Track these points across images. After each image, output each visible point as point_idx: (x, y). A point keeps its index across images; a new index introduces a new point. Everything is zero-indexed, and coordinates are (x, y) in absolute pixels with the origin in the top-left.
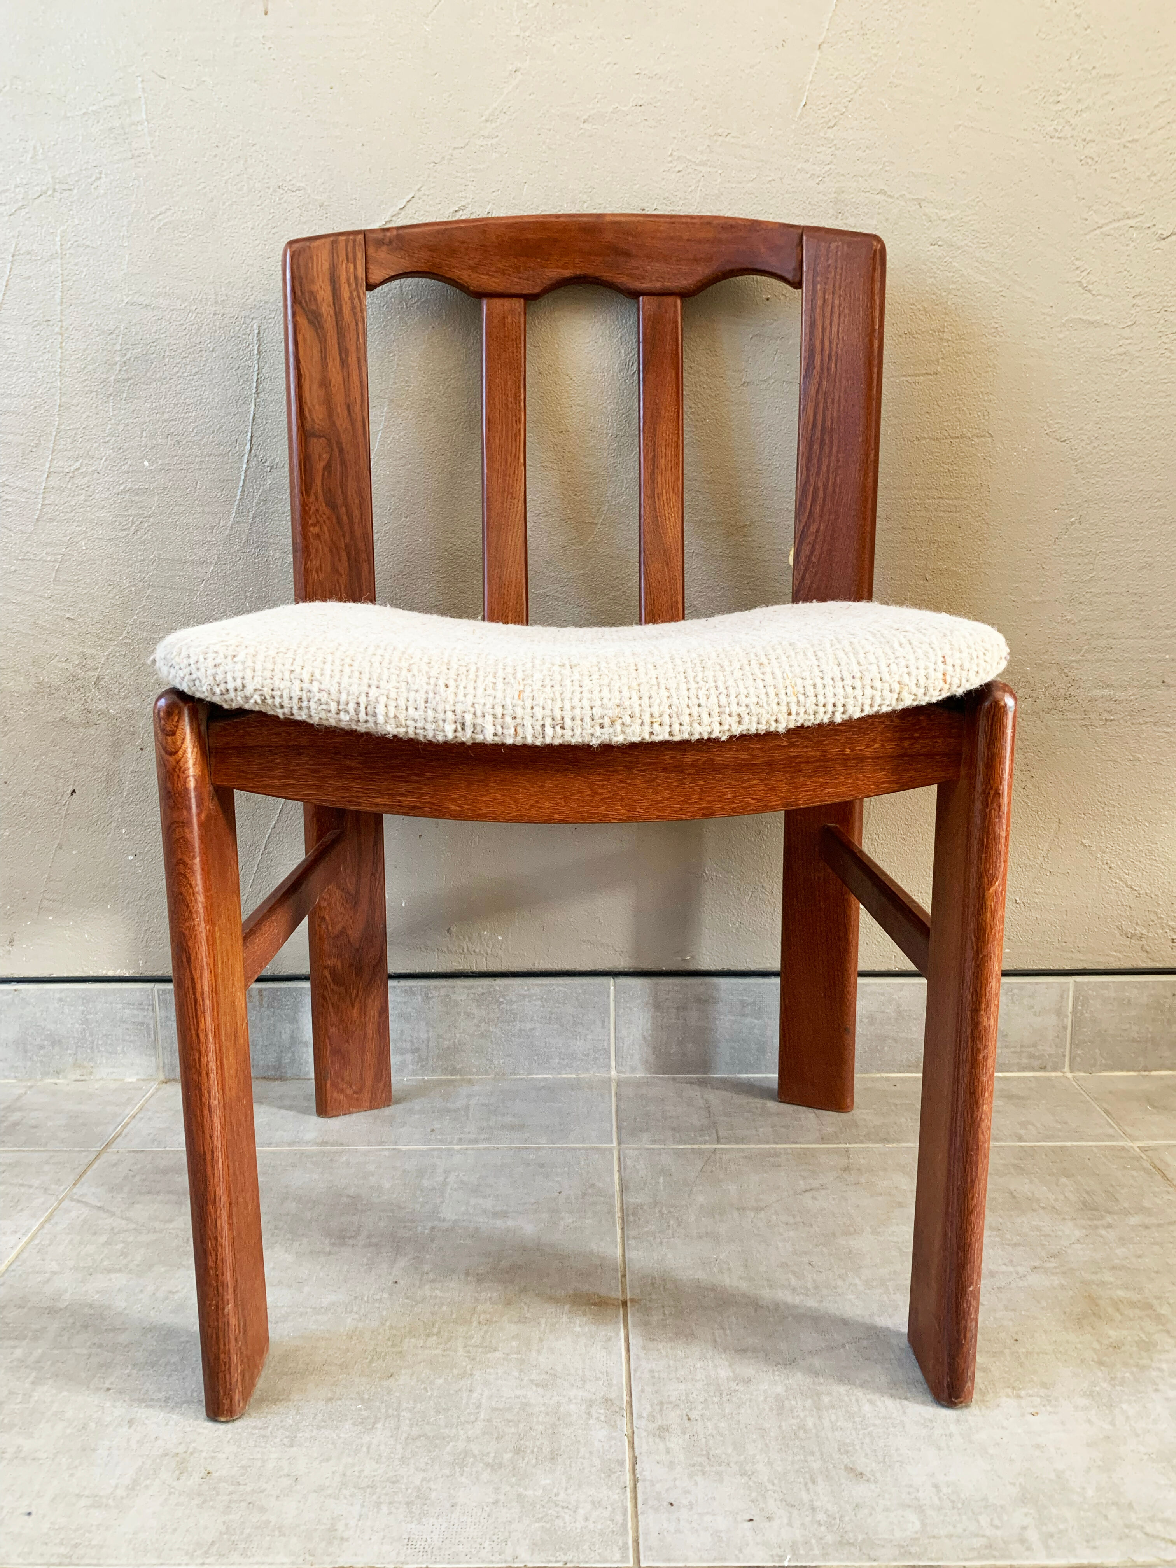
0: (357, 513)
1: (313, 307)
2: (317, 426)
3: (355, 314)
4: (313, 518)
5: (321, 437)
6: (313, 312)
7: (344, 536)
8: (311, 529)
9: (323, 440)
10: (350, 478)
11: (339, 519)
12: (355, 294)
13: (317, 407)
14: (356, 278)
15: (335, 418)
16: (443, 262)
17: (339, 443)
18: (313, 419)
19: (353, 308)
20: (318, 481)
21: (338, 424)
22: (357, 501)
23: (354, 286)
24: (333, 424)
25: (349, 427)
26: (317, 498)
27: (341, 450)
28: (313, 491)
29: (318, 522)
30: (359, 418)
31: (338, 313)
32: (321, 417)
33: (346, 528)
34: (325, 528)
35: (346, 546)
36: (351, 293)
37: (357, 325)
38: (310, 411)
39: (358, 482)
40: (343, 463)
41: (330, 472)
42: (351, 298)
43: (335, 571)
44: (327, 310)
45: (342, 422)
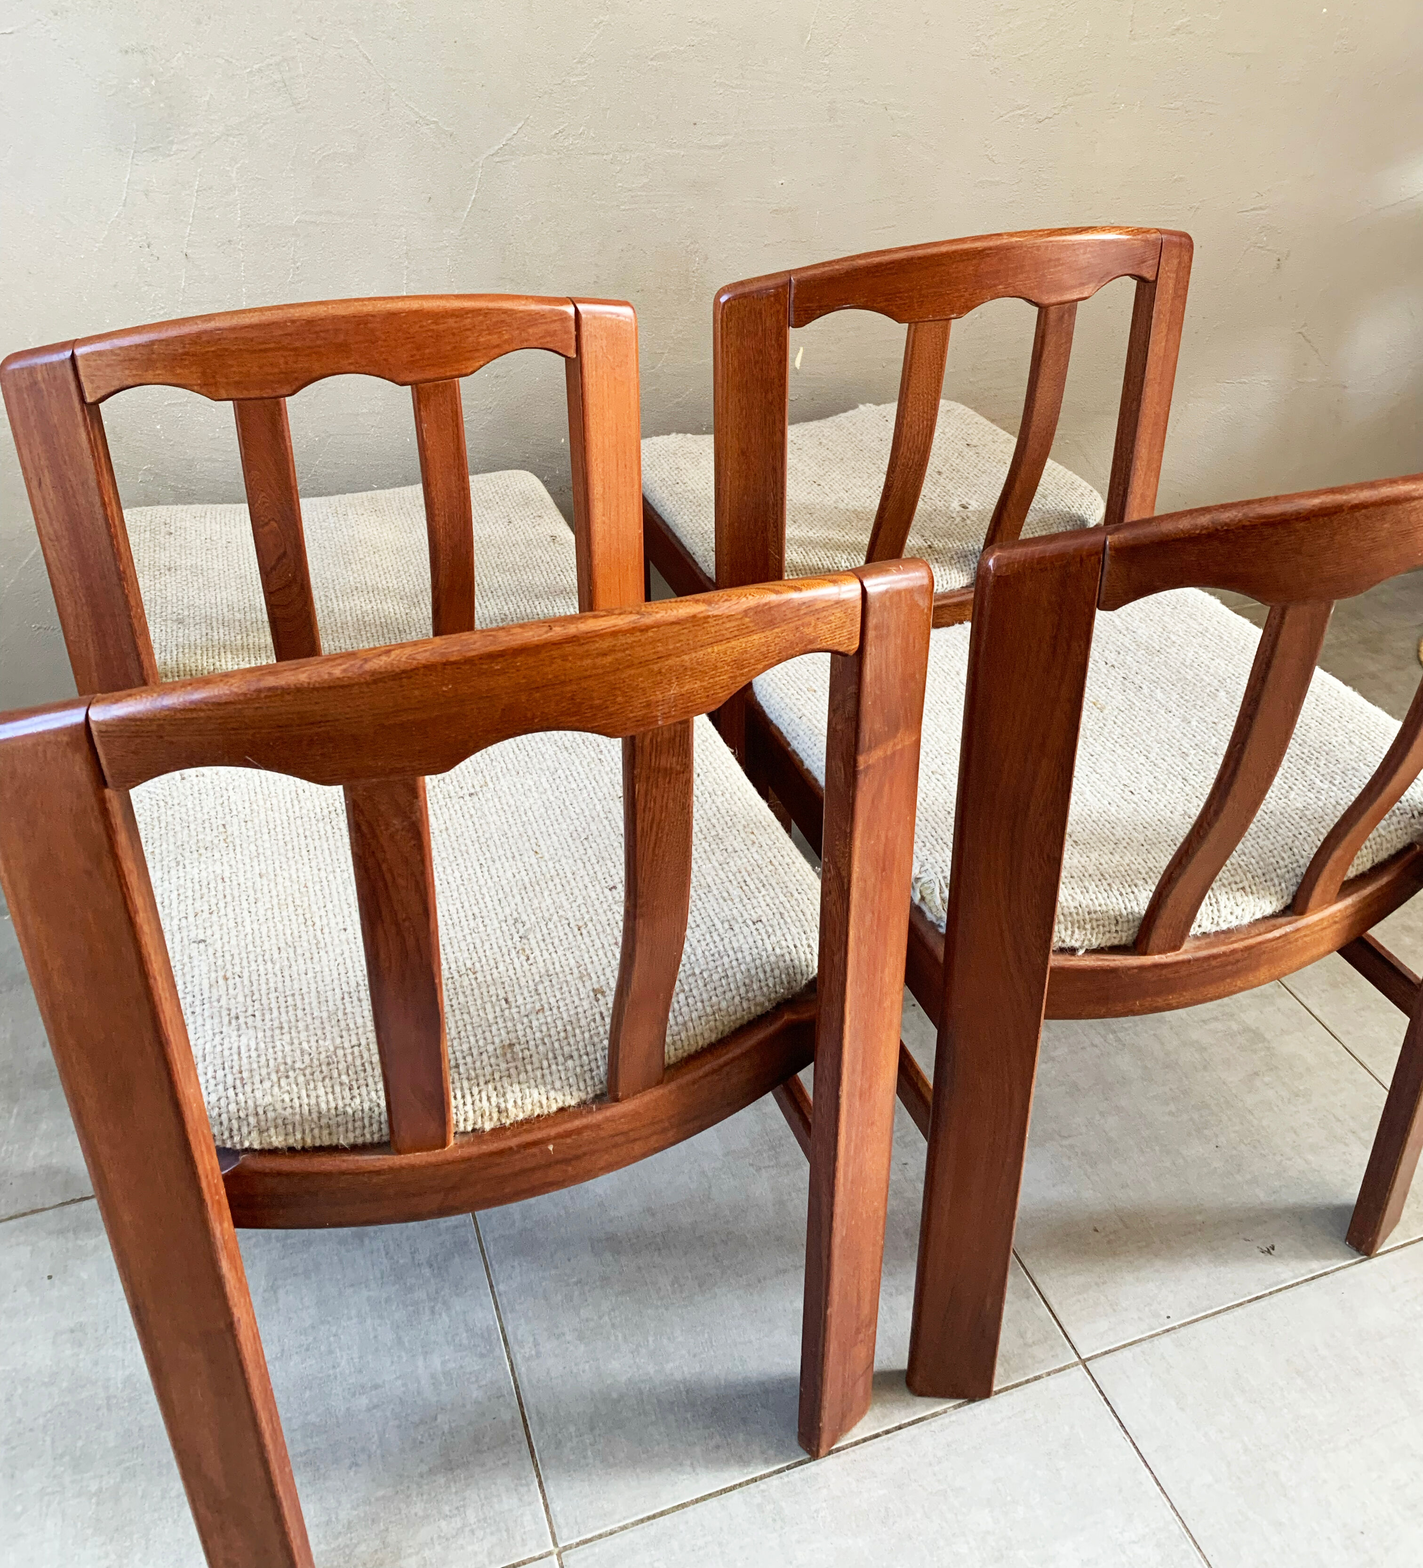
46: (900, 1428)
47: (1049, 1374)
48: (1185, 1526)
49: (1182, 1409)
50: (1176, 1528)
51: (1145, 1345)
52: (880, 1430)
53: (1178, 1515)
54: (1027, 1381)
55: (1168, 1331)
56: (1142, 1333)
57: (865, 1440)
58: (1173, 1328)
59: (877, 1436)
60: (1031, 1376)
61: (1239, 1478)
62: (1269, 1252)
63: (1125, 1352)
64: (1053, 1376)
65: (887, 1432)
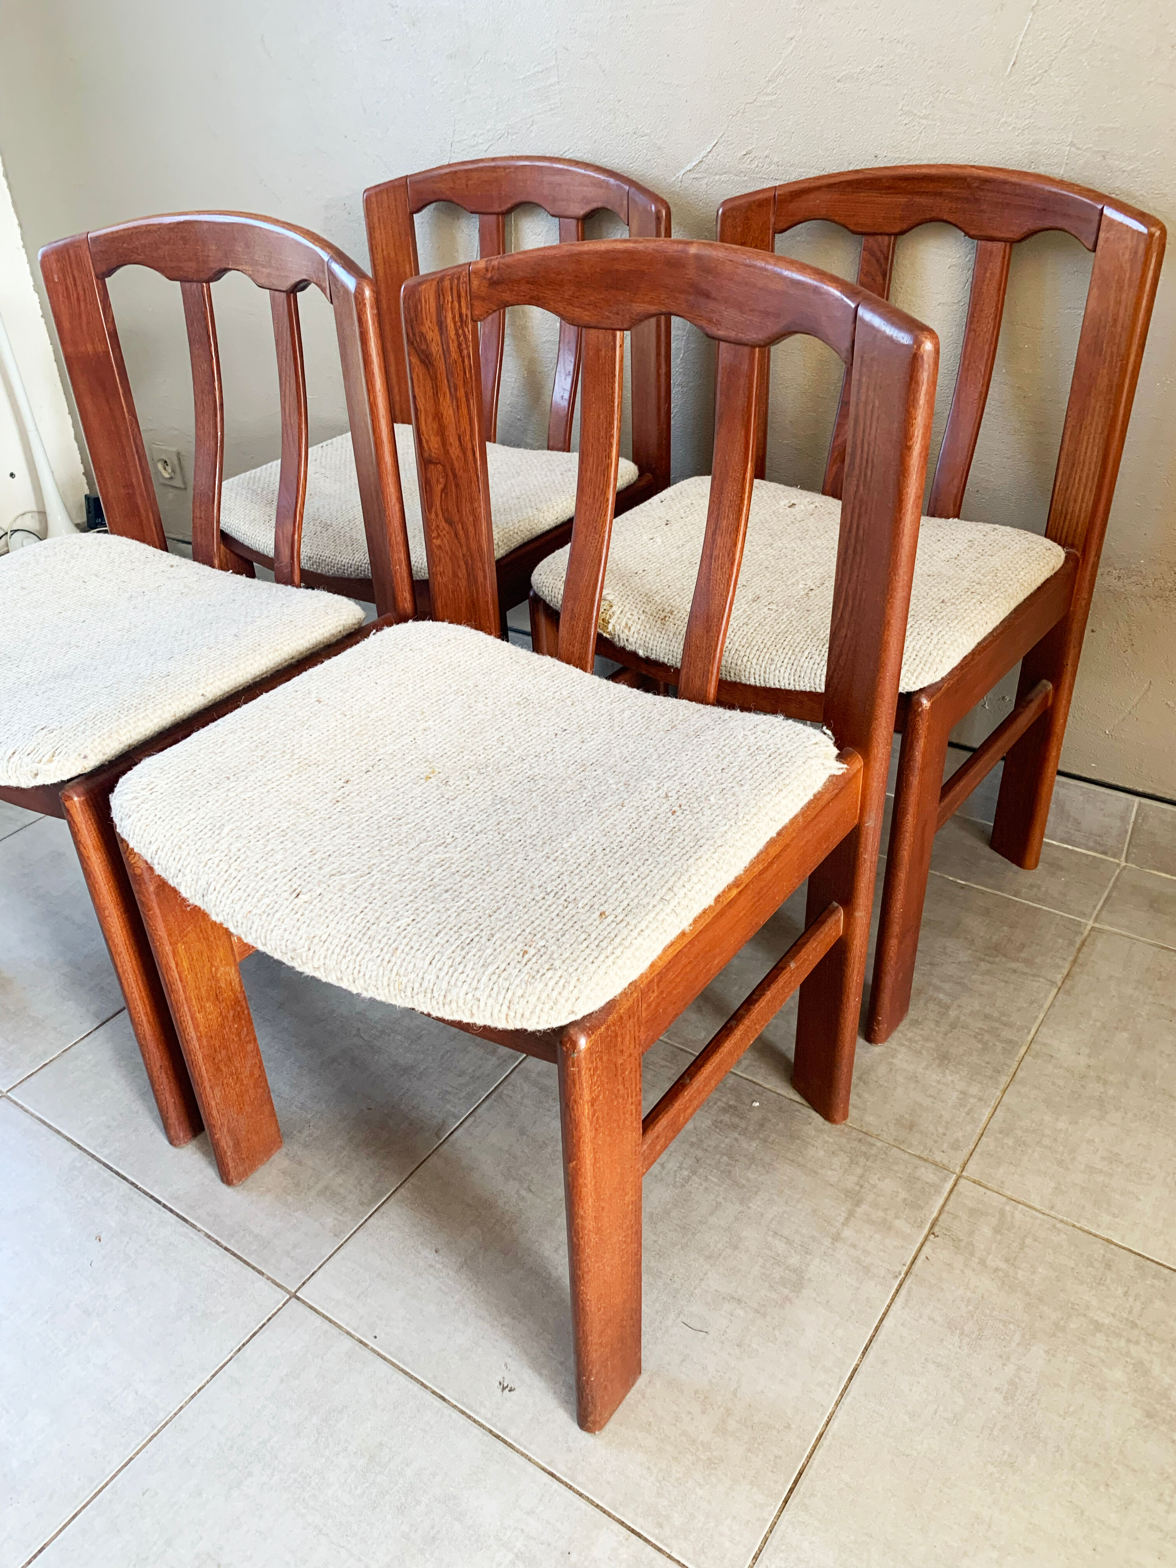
0: (471, 529)
1: (424, 347)
2: (433, 455)
3: (461, 351)
4: (435, 532)
5: (437, 463)
6: (423, 351)
7: (461, 547)
8: (434, 541)
9: (440, 467)
10: (464, 500)
11: (456, 535)
12: (460, 331)
13: (432, 438)
14: (461, 315)
15: (448, 447)
16: (541, 295)
17: (453, 470)
18: (429, 448)
19: (460, 345)
20: (437, 502)
21: (451, 452)
22: (471, 519)
23: (459, 324)
24: (447, 452)
25: (461, 455)
26: (437, 516)
27: (455, 476)
28: (433, 510)
29: (439, 535)
30: (469, 446)
31: (446, 352)
32: (436, 446)
33: (463, 540)
34: (445, 540)
35: (463, 555)
36: (457, 331)
37: (463, 361)
38: (427, 442)
39: (472, 503)
40: (457, 486)
41: (446, 494)
42: (457, 334)
43: (455, 575)
44: (435, 349)
45: (455, 451)
46: (171, 1211)
47: (268, 1278)
48: (167, 1423)
49: (282, 1381)
50: (162, 1417)
51: (335, 1331)
52: (164, 1201)
53: (176, 1414)
54: (254, 1268)
55: (361, 1342)
56: (347, 1325)
57: (152, 1197)
58: (366, 1345)
59: (159, 1202)
60: (259, 1268)
61: (232, 1447)
62: (504, 1389)
63: (319, 1320)
64: (269, 1282)
65: (165, 1206)
